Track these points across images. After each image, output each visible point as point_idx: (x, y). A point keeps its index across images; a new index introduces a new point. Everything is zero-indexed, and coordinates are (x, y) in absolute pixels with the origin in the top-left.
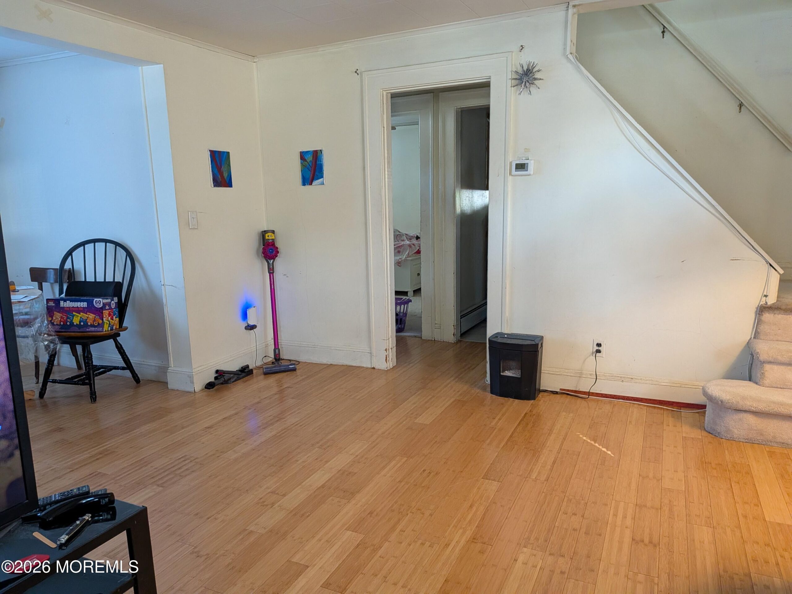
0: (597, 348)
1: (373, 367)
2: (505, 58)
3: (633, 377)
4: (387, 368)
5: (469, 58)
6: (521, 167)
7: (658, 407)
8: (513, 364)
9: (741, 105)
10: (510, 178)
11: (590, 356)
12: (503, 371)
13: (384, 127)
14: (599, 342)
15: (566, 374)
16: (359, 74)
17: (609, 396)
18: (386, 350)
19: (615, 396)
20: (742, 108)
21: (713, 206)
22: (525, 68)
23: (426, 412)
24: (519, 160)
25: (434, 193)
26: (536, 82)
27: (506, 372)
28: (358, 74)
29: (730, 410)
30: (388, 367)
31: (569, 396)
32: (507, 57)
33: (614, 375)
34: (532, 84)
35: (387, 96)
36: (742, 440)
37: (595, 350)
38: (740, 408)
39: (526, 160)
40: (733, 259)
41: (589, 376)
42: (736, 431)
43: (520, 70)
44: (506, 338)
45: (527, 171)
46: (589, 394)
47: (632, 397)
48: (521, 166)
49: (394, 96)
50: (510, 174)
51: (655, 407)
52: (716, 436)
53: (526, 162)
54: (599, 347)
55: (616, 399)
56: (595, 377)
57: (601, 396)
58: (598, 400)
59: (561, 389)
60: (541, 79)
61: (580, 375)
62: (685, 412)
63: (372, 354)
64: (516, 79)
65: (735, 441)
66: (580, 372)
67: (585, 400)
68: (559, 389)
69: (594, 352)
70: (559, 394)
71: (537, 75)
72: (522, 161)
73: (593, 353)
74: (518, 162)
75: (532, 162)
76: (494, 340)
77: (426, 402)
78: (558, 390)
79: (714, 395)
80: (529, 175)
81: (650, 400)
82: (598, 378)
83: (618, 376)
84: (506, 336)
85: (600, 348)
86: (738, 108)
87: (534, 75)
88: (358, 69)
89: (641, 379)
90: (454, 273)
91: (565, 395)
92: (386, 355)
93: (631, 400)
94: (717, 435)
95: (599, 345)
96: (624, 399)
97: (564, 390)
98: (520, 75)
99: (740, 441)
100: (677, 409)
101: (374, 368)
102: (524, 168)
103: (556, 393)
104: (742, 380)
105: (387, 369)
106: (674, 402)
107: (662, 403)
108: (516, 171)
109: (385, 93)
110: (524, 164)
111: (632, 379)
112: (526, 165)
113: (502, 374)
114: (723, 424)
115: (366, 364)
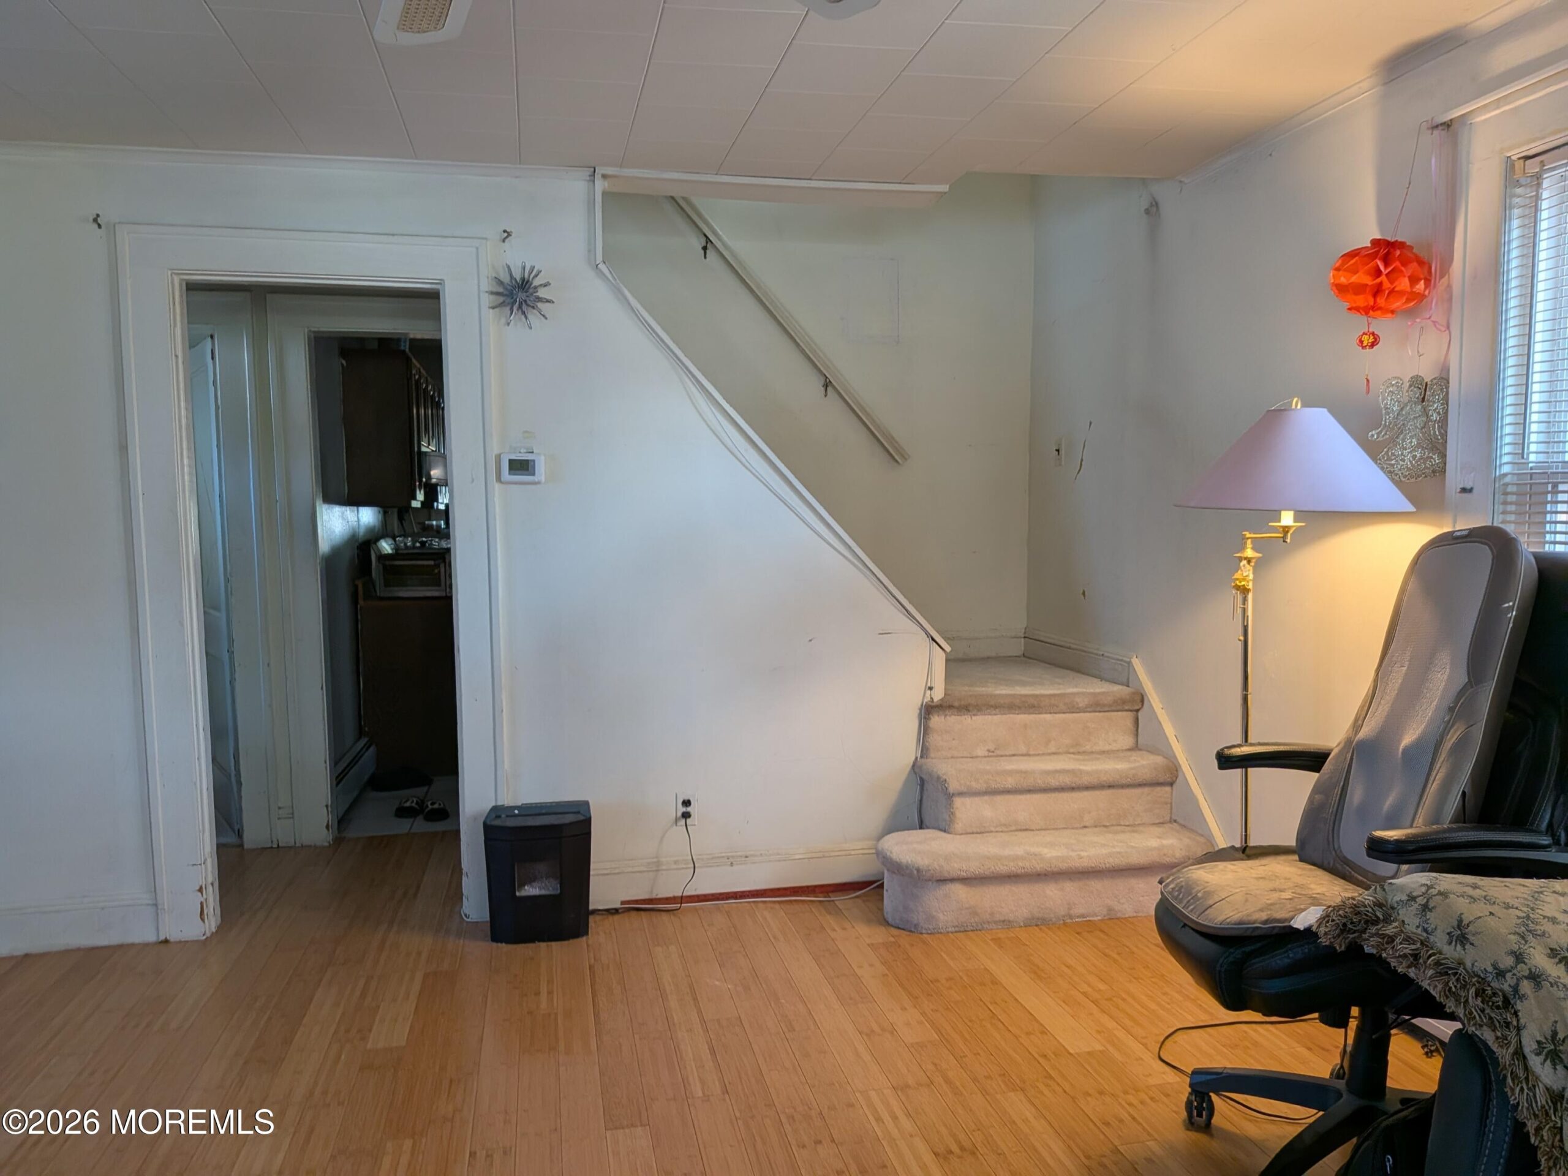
0: (684, 809)
1: (162, 938)
2: (474, 250)
3: (748, 853)
4: (204, 935)
5: (393, 235)
6: (522, 466)
7: (795, 901)
8: (542, 867)
9: (827, 384)
10: (497, 486)
11: (672, 826)
12: (522, 885)
13: (176, 356)
14: (686, 798)
15: (630, 869)
16: (103, 226)
17: (710, 897)
18: (200, 890)
19: (721, 894)
20: (829, 389)
21: (850, 548)
22: (517, 276)
23: (378, 1018)
24: (515, 453)
25: (261, 510)
26: (540, 305)
27: (526, 887)
28: (100, 226)
29: (930, 883)
30: (207, 932)
31: (642, 913)
32: (477, 248)
33: (717, 855)
34: (533, 307)
35: (181, 285)
36: (950, 930)
37: (679, 814)
38: (946, 875)
39: (527, 454)
40: (881, 632)
41: (675, 867)
42: (941, 916)
43: (506, 279)
44: (516, 816)
45: (534, 474)
46: (683, 899)
47: (750, 892)
48: (521, 464)
49: (192, 287)
50: (499, 479)
51: (791, 901)
52: (911, 931)
53: (529, 457)
54: (687, 806)
55: (723, 899)
56: (692, 866)
57: (696, 899)
58: (696, 909)
59: (623, 903)
60: (548, 301)
61: (656, 867)
62: (840, 900)
63: (160, 907)
64: (498, 294)
65: (941, 933)
66: (655, 860)
67: (674, 915)
68: (619, 903)
69: (679, 819)
70: (623, 912)
71: (542, 293)
72: (521, 455)
73: (677, 820)
74: (513, 457)
75: (543, 458)
76: (497, 823)
77: (363, 995)
78: (618, 905)
79: (904, 861)
80: (539, 483)
81: (779, 889)
82: (696, 865)
83: (723, 857)
84: (516, 812)
85: (689, 809)
86: (823, 389)
87: (537, 292)
88: (98, 213)
89: (761, 854)
90: (322, 688)
91: (634, 913)
92: (202, 903)
93: (748, 897)
94: (913, 930)
95: (687, 803)
96: (736, 898)
97: (629, 902)
98: (509, 288)
99: (948, 932)
100: (825, 897)
101: (166, 941)
102: (528, 470)
103: (615, 911)
104: (908, 830)
105: (204, 937)
106: (816, 887)
107: (798, 892)
108: (510, 474)
109: (176, 280)
110: (527, 461)
111: (746, 857)
112: (531, 464)
113: (518, 894)
114: (921, 910)
115: (144, 933)
